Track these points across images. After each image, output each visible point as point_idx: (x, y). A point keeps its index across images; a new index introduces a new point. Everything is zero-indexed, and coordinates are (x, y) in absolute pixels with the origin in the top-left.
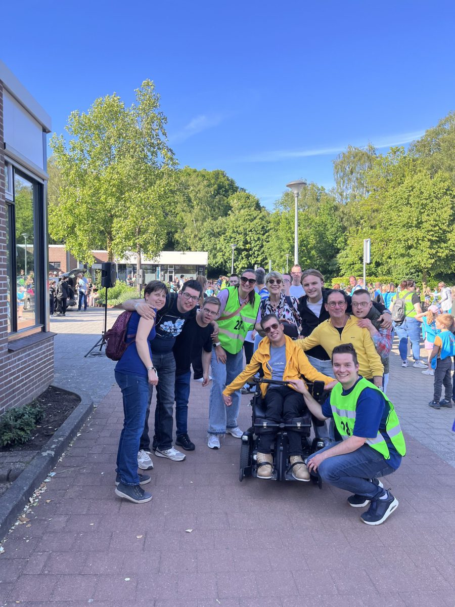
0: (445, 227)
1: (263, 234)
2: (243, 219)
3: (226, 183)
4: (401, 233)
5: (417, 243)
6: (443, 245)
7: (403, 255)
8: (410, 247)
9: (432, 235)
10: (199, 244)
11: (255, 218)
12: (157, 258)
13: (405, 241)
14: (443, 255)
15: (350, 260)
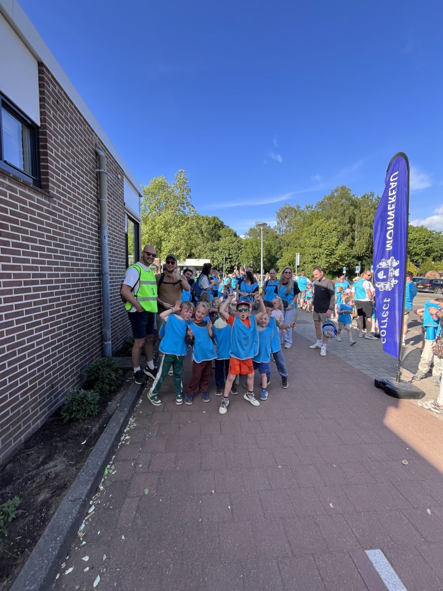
0: (334, 248)
1: (239, 250)
2: (228, 242)
3: (219, 223)
4: (311, 250)
5: (320, 255)
6: (333, 256)
7: (311, 262)
8: (315, 258)
9: (327, 251)
10: (205, 255)
11: (235, 242)
12: (185, 263)
13: (314, 254)
14: (332, 262)
15: (283, 264)
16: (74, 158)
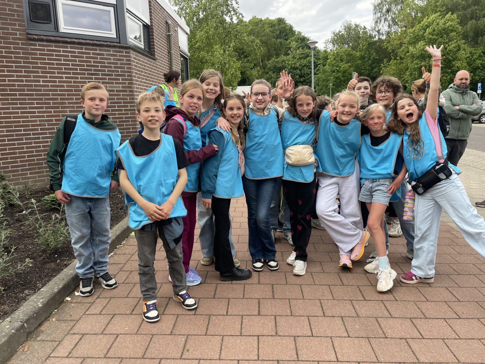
2: (298, 57)
3: (286, 28)
16: (160, 34)
